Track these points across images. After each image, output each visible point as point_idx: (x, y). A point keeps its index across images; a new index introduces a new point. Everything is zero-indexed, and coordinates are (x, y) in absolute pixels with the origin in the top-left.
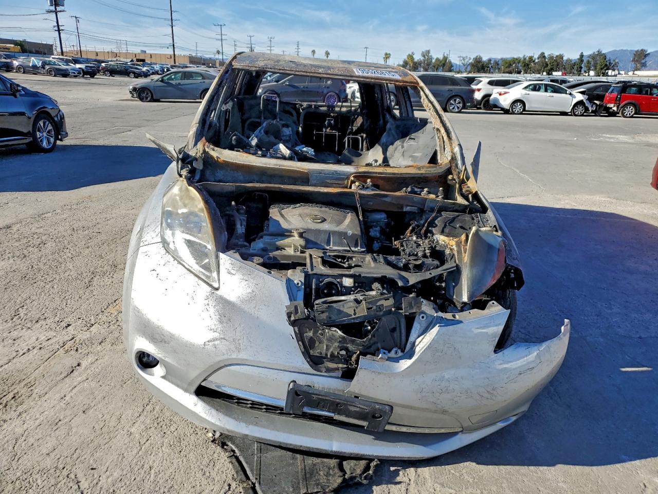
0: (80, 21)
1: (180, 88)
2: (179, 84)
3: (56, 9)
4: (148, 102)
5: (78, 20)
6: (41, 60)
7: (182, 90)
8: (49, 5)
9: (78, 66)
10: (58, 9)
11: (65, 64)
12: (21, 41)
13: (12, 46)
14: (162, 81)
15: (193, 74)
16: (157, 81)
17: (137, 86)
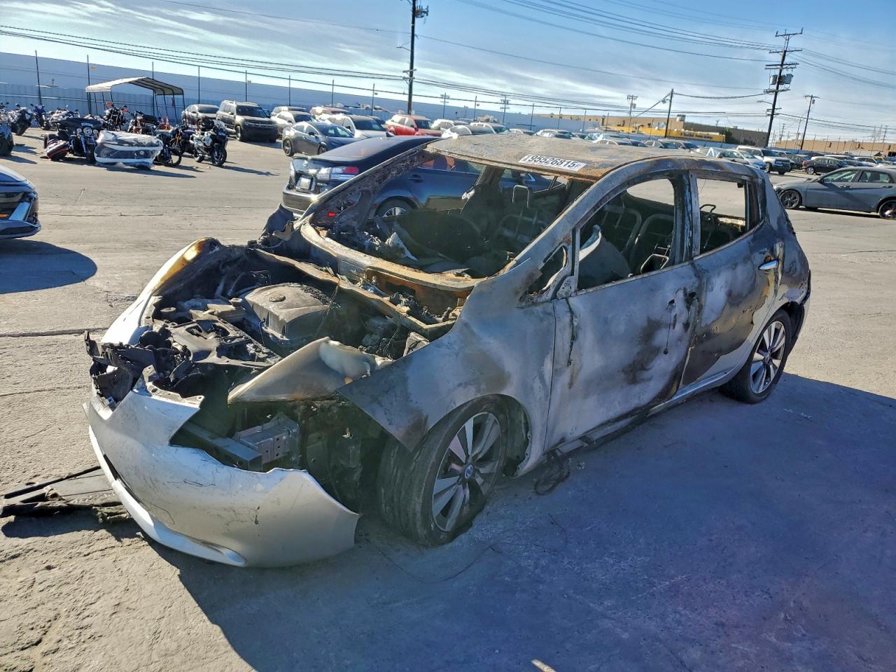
0: (815, 102)
1: (848, 193)
2: (848, 188)
3: (777, 88)
4: (793, 209)
5: (814, 101)
6: (719, 151)
7: (848, 196)
8: (771, 82)
9: (767, 159)
10: (781, 87)
11: (750, 156)
12: (730, 129)
13: (718, 134)
14: (822, 181)
15: (881, 175)
16: (814, 181)
17: (783, 187)
